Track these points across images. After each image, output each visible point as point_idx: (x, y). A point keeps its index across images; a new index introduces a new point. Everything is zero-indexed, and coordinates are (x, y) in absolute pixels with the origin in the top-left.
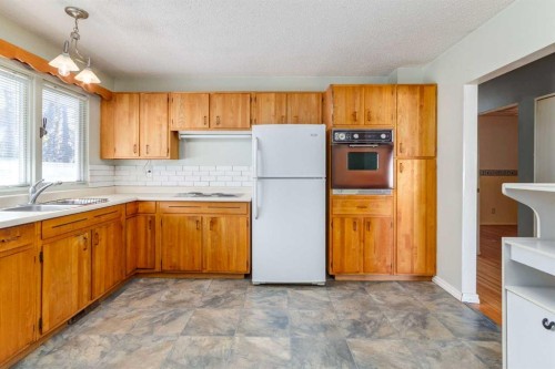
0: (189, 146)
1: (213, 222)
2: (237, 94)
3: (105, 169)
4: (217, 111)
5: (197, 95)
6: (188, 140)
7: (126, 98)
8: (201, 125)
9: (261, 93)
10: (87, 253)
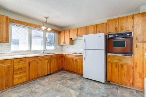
0: (75, 41)
1: (76, 60)
2: (84, 27)
3: (60, 47)
4: (79, 32)
5: (75, 29)
6: (75, 40)
7: (62, 32)
8: (76, 36)
9: (89, 26)
10: (49, 63)
